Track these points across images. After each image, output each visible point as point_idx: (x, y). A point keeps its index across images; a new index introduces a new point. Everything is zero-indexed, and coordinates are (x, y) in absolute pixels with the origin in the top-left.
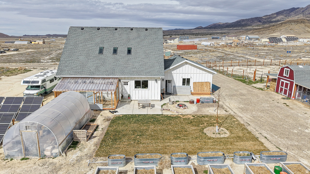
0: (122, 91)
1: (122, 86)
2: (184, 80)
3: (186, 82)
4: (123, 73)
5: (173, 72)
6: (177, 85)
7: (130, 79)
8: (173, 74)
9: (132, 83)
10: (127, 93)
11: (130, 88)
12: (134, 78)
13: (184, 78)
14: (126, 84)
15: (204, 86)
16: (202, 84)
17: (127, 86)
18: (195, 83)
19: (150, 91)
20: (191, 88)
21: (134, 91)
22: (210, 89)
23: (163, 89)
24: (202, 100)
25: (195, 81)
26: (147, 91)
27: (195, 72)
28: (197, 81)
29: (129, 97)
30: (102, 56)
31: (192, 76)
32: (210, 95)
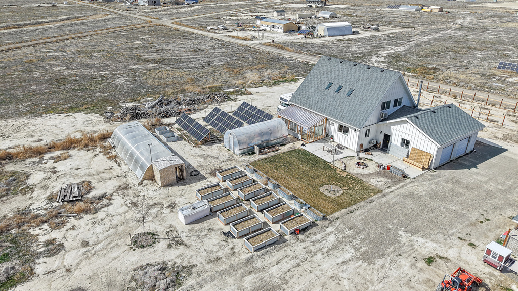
0: (328, 131)
1: (329, 126)
2: (403, 140)
3: (406, 143)
4: (330, 114)
5: (391, 127)
6: (395, 143)
8: (392, 129)
9: (336, 126)
10: (331, 133)
11: (334, 129)
13: (404, 138)
14: (332, 124)
16: (421, 152)
17: (332, 126)
18: (414, 149)
19: (349, 139)
20: (408, 153)
21: (337, 134)
22: (430, 163)
23: (379, 143)
24: (391, 168)
25: (415, 146)
26: (346, 138)
27: (417, 136)
28: (418, 147)
29: (332, 137)
30: (326, 93)
31: (413, 139)
32: (421, 170)
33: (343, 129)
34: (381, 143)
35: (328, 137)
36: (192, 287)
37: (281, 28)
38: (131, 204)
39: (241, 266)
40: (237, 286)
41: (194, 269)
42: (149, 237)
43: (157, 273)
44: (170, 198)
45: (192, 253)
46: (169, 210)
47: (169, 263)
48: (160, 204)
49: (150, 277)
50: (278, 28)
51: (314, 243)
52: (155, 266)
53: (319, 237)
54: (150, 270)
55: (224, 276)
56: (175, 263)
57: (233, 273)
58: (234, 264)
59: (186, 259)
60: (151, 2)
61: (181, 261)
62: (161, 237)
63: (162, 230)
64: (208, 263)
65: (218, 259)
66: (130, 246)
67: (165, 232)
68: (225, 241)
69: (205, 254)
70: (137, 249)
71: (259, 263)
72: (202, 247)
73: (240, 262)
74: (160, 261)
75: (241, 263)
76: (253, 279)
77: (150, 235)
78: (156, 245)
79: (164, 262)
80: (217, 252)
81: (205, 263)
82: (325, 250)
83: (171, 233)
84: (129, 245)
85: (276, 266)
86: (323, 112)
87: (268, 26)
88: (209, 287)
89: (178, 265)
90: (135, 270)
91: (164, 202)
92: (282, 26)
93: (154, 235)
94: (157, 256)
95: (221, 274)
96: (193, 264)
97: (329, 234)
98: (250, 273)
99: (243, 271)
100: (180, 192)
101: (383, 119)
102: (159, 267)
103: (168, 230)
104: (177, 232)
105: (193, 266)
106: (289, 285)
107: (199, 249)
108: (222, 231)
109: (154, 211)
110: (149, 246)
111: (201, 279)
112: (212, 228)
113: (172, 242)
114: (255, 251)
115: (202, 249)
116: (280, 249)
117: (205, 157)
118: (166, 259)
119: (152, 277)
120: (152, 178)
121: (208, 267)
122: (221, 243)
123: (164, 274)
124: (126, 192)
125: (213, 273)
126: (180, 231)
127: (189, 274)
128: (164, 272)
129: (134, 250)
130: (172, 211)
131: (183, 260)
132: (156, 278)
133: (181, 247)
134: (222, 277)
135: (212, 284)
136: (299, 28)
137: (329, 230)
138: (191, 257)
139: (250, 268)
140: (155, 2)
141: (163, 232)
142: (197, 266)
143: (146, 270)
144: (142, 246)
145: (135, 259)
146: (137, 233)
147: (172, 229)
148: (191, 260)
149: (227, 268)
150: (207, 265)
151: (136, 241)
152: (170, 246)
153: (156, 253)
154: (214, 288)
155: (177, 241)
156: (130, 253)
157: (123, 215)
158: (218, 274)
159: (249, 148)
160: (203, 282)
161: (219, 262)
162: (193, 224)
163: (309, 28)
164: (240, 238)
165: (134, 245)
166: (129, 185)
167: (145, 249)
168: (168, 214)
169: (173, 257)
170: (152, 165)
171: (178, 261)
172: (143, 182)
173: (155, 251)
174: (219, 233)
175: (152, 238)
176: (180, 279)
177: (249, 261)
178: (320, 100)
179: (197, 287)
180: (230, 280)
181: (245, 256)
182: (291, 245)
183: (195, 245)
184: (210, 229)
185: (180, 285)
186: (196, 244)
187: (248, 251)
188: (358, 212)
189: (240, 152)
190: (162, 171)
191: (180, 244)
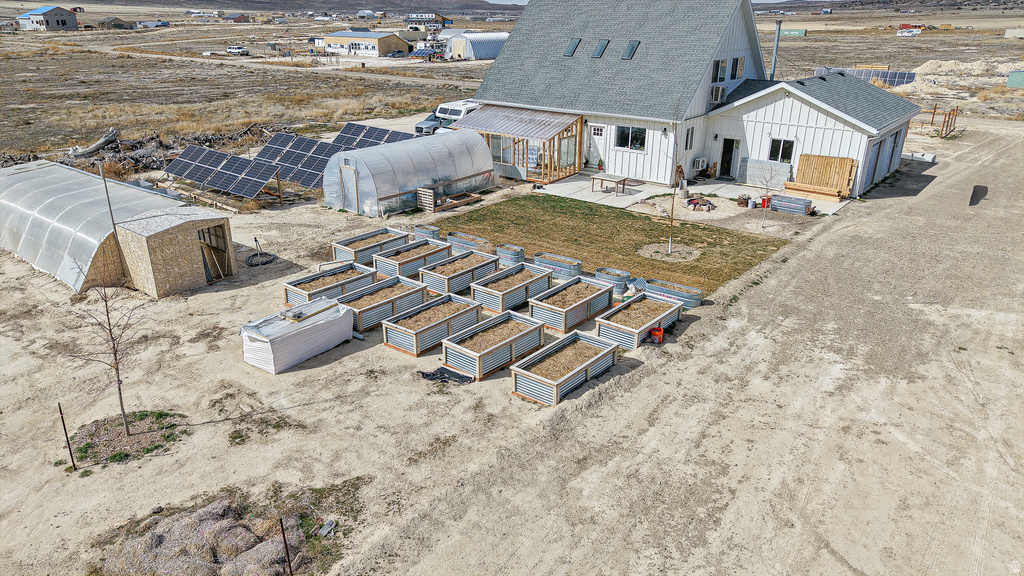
0: (589, 151)
1: (590, 139)
2: (775, 144)
3: (781, 150)
4: (592, 105)
5: (745, 117)
6: (753, 156)
7: (607, 120)
8: (745, 123)
9: (610, 132)
10: (598, 155)
11: (604, 144)
12: (617, 118)
13: (776, 137)
14: (598, 132)
15: (833, 169)
16: (827, 161)
17: (599, 137)
18: (806, 158)
19: (648, 157)
20: (791, 172)
21: (612, 154)
22: (851, 183)
23: (711, 165)
24: (774, 202)
25: (807, 151)
26: (641, 157)
27: (812, 123)
28: (816, 152)
29: (601, 166)
30: (569, 62)
31: (801, 136)
32: (837, 199)
33: (630, 138)
34: (715, 164)
35: (587, 167)
36: (388, 553)
37: (373, 48)
38: (51, 347)
39: (539, 448)
40: (563, 511)
41: (366, 492)
42: (144, 425)
43: (211, 528)
44: (196, 320)
45: (336, 445)
46: (202, 346)
47: (255, 490)
48: (164, 336)
49: (184, 552)
50: (367, 48)
51: (720, 356)
52: (193, 509)
53: (719, 342)
54: (174, 528)
55: (494, 491)
56: (277, 489)
57: (525, 475)
58: (510, 446)
59: (318, 467)
60: (53, 23)
61: (300, 475)
62: (196, 418)
63: (193, 399)
64: (413, 461)
65: (441, 445)
66: (64, 467)
67: (205, 403)
68: (441, 392)
69: (384, 438)
70: (97, 468)
71: (593, 432)
72: (367, 421)
73: (528, 437)
74: (214, 490)
75: (532, 441)
76: (605, 480)
77: (148, 421)
78: (177, 444)
79: (230, 492)
80: (427, 425)
81: (399, 465)
82: (763, 367)
83: (229, 404)
84: (58, 464)
85: (652, 429)
86: (572, 105)
87: (342, 46)
88: (457, 537)
89: (291, 489)
90: (101, 543)
91: (179, 330)
92: (375, 42)
93: (161, 415)
94: (194, 479)
95: (482, 484)
96: (355, 474)
97: (743, 332)
98: (582, 463)
99: (552, 463)
100: (229, 302)
101: (719, 101)
102: (217, 507)
103: (218, 396)
104: (252, 395)
105: (356, 484)
106: (735, 474)
107: (359, 428)
108: (416, 370)
109: (148, 354)
110: (149, 451)
111: (409, 515)
112: (376, 368)
113: (244, 426)
114: (561, 400)
115: (369, 427)
116: (634, 385)
117: (280, 227)
118: (233, 480)
119: (193, 550)
120: (121, 279)
121: (417, 474)
122: (429, 399)
123: (247, 528)
124: (26, 322)
125: (450, 489)
126: (262, 393)
127: (355, 512)
128: (244, 522)
129: (86, 474)
130: (212, 348)
131: (307, 470)
132: (214, 552)
133: (285, 434)
134: (489, 496)
135: (462, 524)
136: (411, 48)
137: (733, 324)
138: (337, 456)
139: (569, 450)
140: (64, 23)
141: (197, 404)
142: (371, 479)
143: (159, 530)
144: (122, 457)
145: (94, 502)
146: (88, 422)
147: (230, 391)
148: (340, 466)
149: (494, 460)
150: (409, 470)
151: (89, 446)
152: (238, 438)
153: (187, 468)
154: (477, 536)
155: (264, 422)
156: (71, 486)
157: (21, 381)
158: (468, 489)
159: (404, 197)
160: (425, 524)
161: (452, 450)
162: (304, 368)
163: (432, 47)
164: (486, 376)
165: (81, 459)
166: (35, 307)
167: (134, 464)
168: (201, 357)
169: (262, 470)
170: (114, 236)
171: (292, 479)
172: (89, 292)
173: (180, 464)
174: (407, 376)
175: (156, 426)
176: (323, 532)
177: (557, 430)
178: (555, 81)
179: (409, 548)
180: (523, 498)
181: (536, 419)
182: (659, 370)
183: (339, 422)
184: (372, 372)
185: (332, 554)
186: (341, 417)
187: (536, 407)
188: (772, 282)
189: (382, 209)
190: (157, 243)
191: (278, 426)
